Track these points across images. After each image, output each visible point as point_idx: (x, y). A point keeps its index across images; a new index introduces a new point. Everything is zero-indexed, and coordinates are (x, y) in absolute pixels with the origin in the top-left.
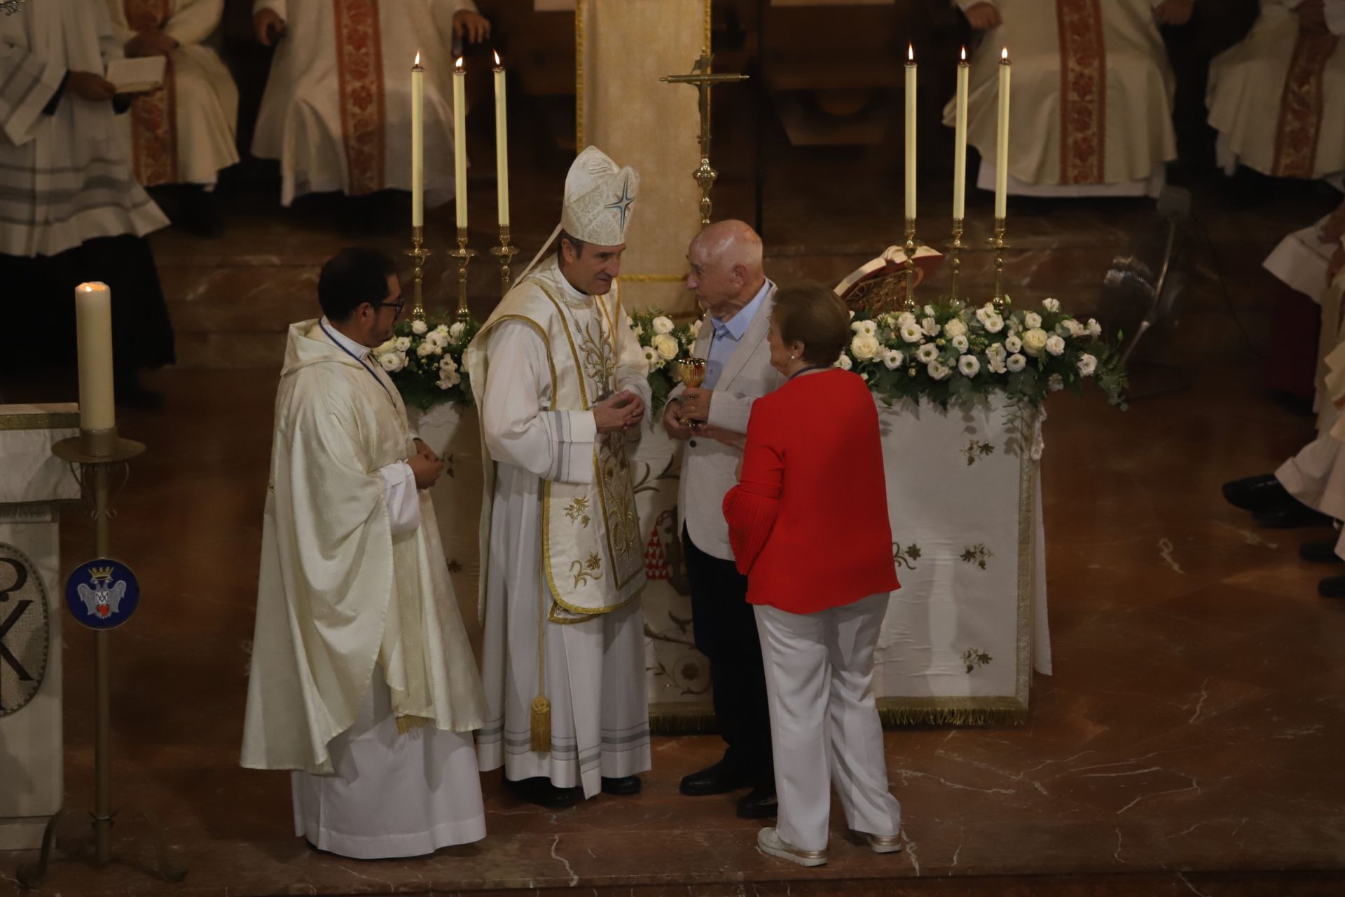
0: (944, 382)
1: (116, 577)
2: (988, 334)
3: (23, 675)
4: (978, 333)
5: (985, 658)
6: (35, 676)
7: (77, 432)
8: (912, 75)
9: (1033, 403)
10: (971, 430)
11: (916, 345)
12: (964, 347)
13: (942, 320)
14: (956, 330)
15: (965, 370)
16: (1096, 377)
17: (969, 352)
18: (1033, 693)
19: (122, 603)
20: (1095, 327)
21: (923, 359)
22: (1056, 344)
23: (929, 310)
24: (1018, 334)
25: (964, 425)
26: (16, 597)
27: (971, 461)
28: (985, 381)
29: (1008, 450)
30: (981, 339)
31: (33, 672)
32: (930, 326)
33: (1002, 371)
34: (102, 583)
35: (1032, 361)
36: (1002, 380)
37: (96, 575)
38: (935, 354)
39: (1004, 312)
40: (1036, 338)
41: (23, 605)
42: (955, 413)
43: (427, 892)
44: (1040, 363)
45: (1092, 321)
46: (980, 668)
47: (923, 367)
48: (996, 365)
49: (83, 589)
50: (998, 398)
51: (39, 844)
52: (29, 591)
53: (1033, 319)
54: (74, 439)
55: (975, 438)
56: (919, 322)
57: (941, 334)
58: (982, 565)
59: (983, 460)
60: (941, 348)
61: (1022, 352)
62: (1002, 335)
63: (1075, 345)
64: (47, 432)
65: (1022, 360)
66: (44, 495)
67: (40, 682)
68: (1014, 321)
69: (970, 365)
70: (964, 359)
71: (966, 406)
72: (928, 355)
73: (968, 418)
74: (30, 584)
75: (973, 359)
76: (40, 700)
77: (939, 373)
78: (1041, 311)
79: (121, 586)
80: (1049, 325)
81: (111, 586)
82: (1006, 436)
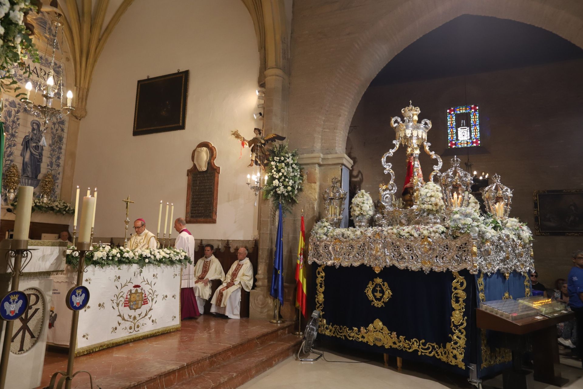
1: (83, 292)
3: (32, 336)
6: (36, 336)
10: (174, 271)
18: (181, 323)
19: (83, 302)
26: (34, 307)
27: (174, 277)
29: (179, 275)
31: (36, 335)
34: (79, 295)
37: (78, 292)
41: (37, 310)
42: (174, 268)
46: (174, 319)
49: (74, 297)
52: (39, 305)
55: (175, 273)
59: (176, 277)
67: (38, 338)
74: (40, 302)
79: (83, 296)
81: (81, 296)
82: (178, 273)
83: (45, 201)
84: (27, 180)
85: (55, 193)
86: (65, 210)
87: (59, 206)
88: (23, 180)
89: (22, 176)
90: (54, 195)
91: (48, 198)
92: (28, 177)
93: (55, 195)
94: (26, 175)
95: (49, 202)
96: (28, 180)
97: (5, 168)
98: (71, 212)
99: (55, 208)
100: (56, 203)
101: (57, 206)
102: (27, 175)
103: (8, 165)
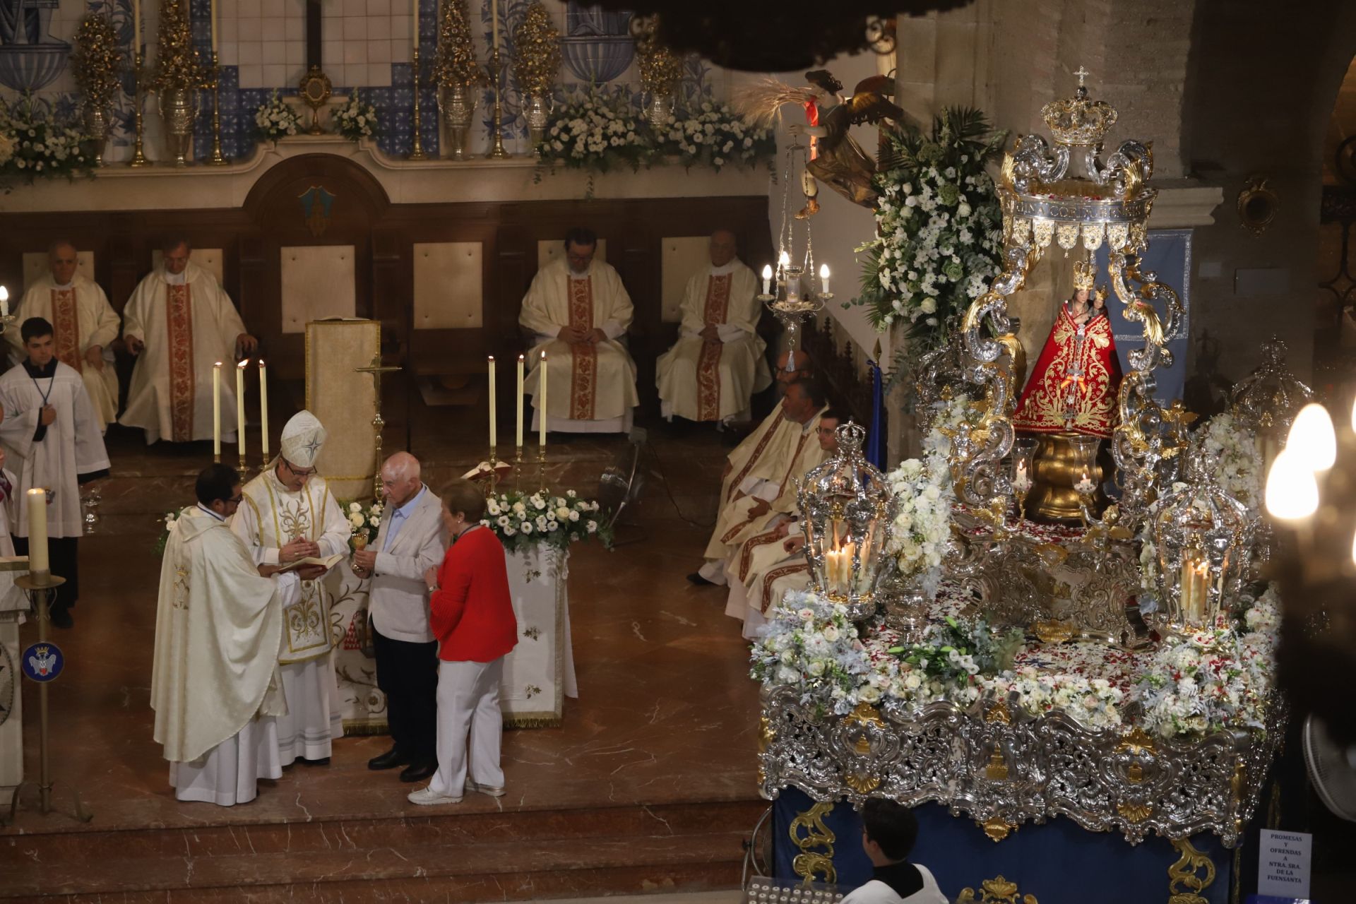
0: (513, 538)
1: (50, 653)
2: (536, 510)
4: (531, 509)
5: (537, 690)
6: (7, 708)
7: (28, 572)
8: (492, 368)
9: (563, 548)
10: (528, 564)
11: (497, 516)
12: (524, 517)
13: (511, 502)
14: (520, 508)
15: (525, 531)
16: (596, 533)
17: (527, 520)
18: (564, 709)
19: (54, 667)
20: (595, 506)
21: (501, 524)
22: (574, 516)
23: (504, 497)
24: (554, 510)
25: (524, 561)
27: (528, 580)
28: (536, 536)
29: (549, 574)
30: (532, 512)
31: (5, 706)
32: (505, 506)
33: (545, 530)
34: (42, 656)
35: (561, 525)
36: (545, 535)
37: (39, 652)
38: (508, 521)
39: (545, 498)
40: (564, 512)
42: (519, 554)
43: (227, 826)
44: (566, 527)
45: (594, 502)
46: (535, 696)
47: (501, 529)
48: (542, 527)
49: (32, 660)
50: (543, 546)
51: (10, 801)
52: (3, 661)
53: (562, 502)
54: (27, 576)
55: (531, 568)
56: (498, 504)
57: (511, 511)
58: (535, 638)
60: (511, 518)
61: (556, 520)
62: (545, 510)
63: (585, 516)
64: (11, 572)
65: (556, 524)
66: (11, 607)
67: (9, 712)
68: (551, 503)
69: (527, 528)
70: (524, 525)
71: (525, 550)
72: (504, 522)
73: (526, 557)
74: (3, 657)
75: (528, 524)
76: (9, 722)
77: (509, 532)
78: (566, 497)
79: (53, 658)
80: (570, 504)
81: (47, 657)
82: (547, 567)
83: (655, 120)
84: (589, 47)
85: (702, 75)
86: (720, 154)
87: (698, 138)
88: (578, 48)
89: (571, 35)
90: (700, 85)
91: (667, 105)
92: (593, 33)
93: (705, 84)
94: (582, 30)
95: (671, 120)
96: (595, 43)
97: (511, 19)
98: (745, 155)
99: (683, 145)
100: (692, 126)
101: (689, 139)
102: (589, 30)
103: (519, 8)
